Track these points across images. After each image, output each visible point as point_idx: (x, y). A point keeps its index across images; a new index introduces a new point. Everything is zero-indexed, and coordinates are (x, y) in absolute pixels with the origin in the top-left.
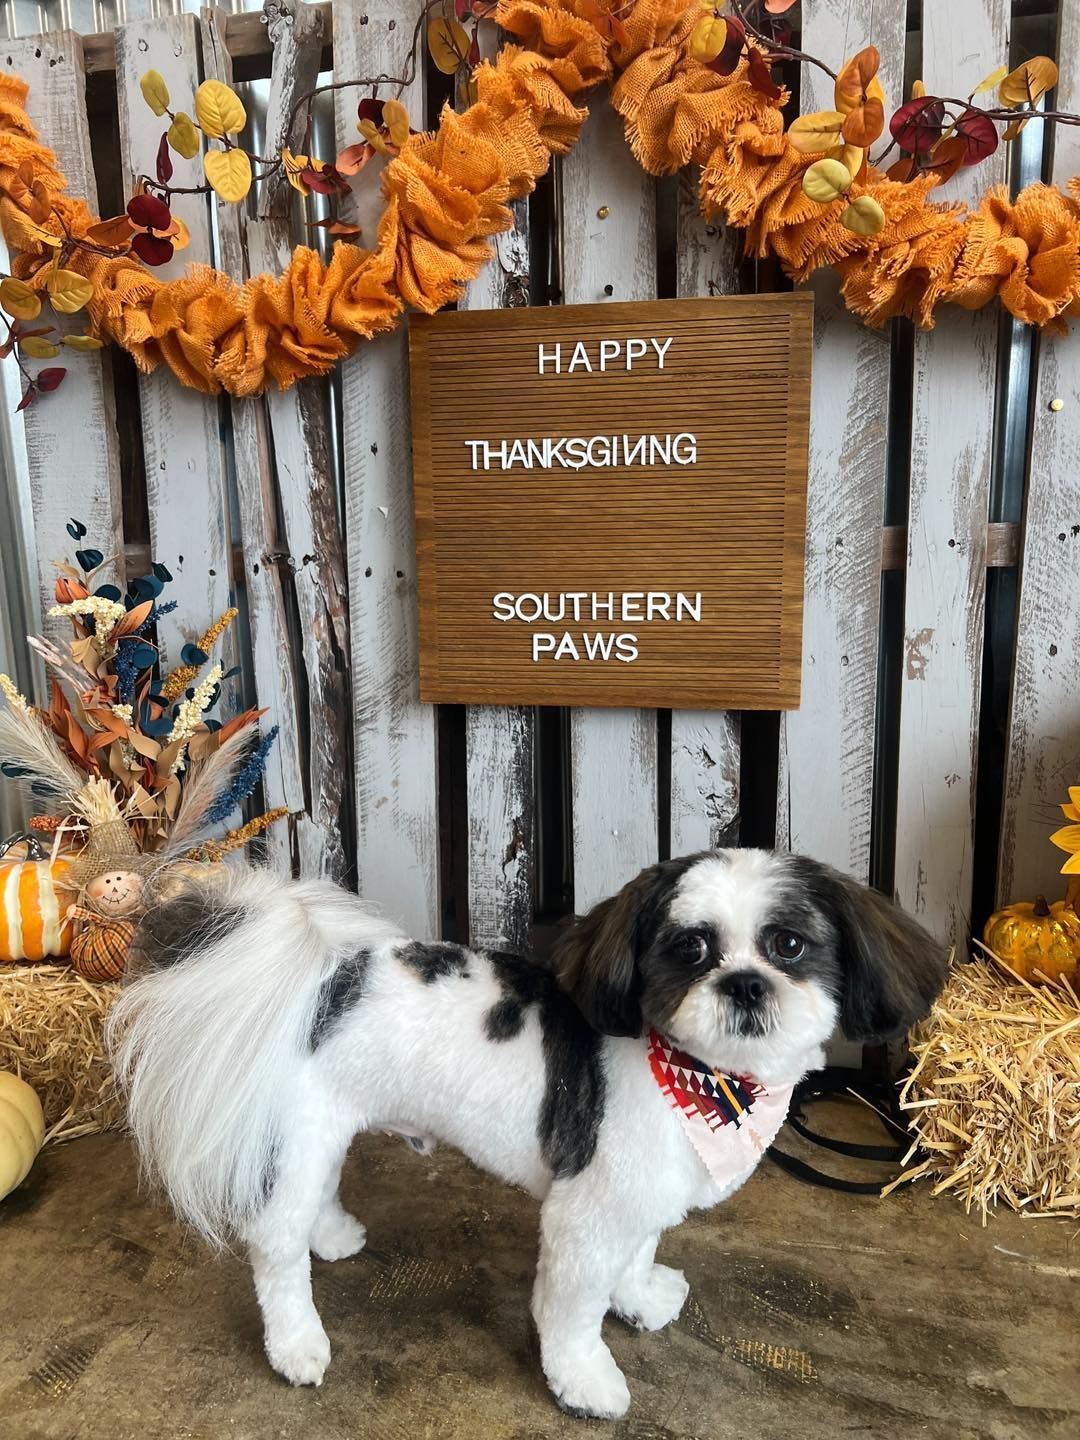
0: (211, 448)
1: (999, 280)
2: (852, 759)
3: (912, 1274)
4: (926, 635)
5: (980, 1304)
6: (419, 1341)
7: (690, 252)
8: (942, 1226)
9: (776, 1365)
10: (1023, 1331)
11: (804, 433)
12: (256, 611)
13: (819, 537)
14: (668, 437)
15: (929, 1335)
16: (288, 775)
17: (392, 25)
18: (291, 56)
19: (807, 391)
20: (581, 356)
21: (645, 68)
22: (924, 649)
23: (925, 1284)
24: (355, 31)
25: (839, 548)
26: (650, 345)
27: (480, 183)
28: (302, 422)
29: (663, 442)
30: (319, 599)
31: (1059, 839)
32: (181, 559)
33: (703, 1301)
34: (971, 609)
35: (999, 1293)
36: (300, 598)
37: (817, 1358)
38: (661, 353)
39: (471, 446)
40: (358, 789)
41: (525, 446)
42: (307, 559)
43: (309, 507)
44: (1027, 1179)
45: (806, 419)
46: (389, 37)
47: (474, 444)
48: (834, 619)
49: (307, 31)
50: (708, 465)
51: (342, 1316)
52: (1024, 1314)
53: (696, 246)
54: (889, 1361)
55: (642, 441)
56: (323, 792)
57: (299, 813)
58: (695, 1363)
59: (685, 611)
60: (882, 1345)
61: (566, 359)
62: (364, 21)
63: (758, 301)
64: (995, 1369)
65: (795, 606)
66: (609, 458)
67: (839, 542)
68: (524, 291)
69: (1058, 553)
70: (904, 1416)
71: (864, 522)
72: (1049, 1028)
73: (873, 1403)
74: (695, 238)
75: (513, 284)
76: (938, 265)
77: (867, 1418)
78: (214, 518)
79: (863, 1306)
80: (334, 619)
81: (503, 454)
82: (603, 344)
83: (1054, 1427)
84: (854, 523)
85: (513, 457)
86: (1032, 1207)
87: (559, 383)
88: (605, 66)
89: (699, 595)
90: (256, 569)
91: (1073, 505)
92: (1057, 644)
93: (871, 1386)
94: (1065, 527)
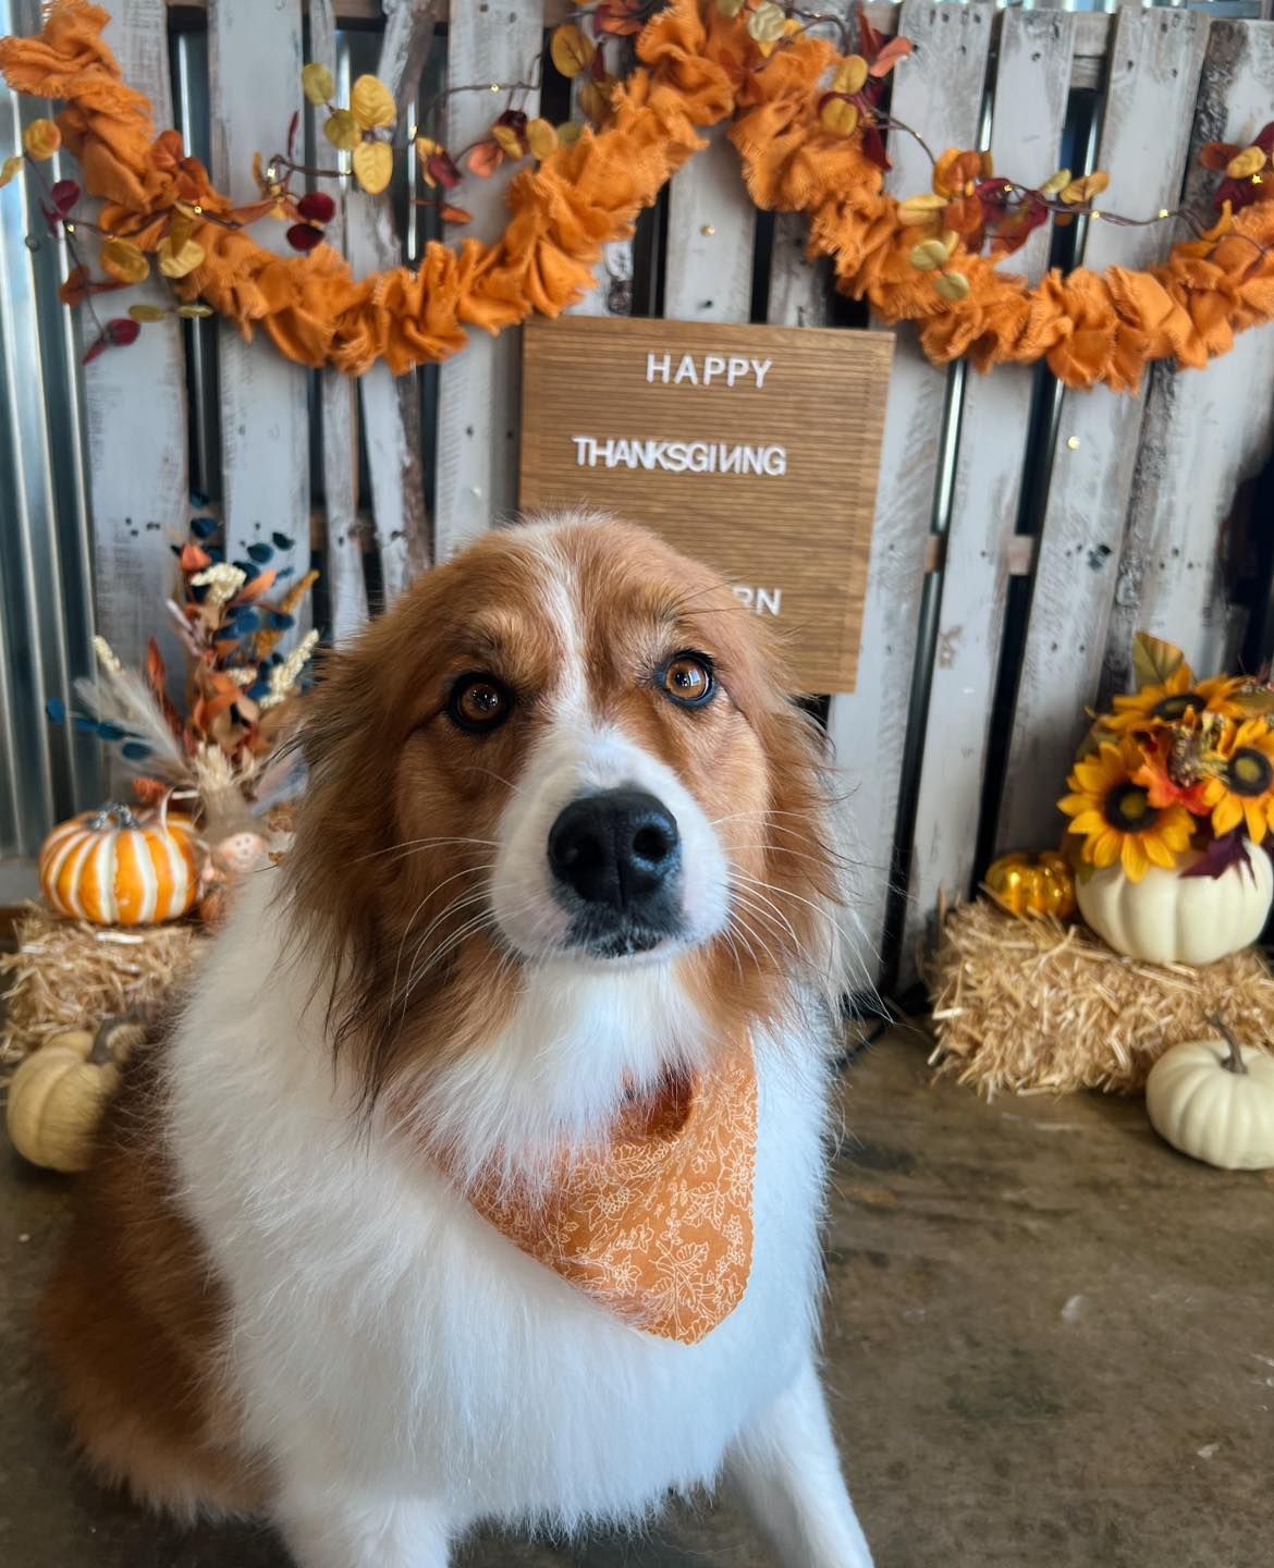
1: (1051, 349)
2: (887, 735)
3: (949, 1137)
4: (956, 632)
5: (1000, 1152)
7: (783, 278)
8: (964, 1104)
9: (871, 1200)
10: (1033, 1165)
11: (876, 456)
12: (339, 583)
13: (877, 544)
14: (760, 450)
15: (970, 1173)
17: (512, 18)
18: (406, 32)
19: (882, 419)
20: (688, 368)
21: (770, 119)
22: (954, 643)
24: (474, 17)
25: (891, 553)
26: (751, 365)
27: (612, 202)
28: (397, 399)
29: (756, 453)
30: (405, 574)
31: (1066, 805)
32: (258, 526)
34: (993, 612)
35: (1012, 1144)
36: (385, 570)
37: (898, 1194)
38: (761, 372)
39: (577, 444)
41: (630, 446)
42: (395, 534)
43: (401, 483)
44: (1022, 1065)
45: (878, 443)
46: (508, 30)
47: (581, 441)
48: (881, 614)
49: (423, 7)
50: (793, 477)
52: (1033, 1156)
53: (790, 272)
54: (947, 1191)
55: (738, 451)
59: (765, 606)
60: (937, 1182)
61: (674, 370)
62: (484, 8)
63: (847, 337)
64: (1020, 1190)
65: (858, 605)
66: (707, 464)
67: (892, 547)
68: (627, 295)
69: (1064, 566)
70: (965, 1222)
71: (913, 531)
72: (1046, 951)
73: (943, 1216)
74: (789, 266)
75: (617, 286)
76: (1007, 333)
77: (942, 1225)
78: (296, 486)
79: (920, 1161)
81: (608, 452)
82: (709, 360)
83: (1065, 1220)
84: (904, 532)
85: (618, 457)
86: (1025, 1086)
87: (666, 392)
88: (730, 106)
89: (777, 593)
90: (341, 541)
91: (1079, 528)
92: (1057, 642)
93: (940, 1207)
94: (1072, 546)
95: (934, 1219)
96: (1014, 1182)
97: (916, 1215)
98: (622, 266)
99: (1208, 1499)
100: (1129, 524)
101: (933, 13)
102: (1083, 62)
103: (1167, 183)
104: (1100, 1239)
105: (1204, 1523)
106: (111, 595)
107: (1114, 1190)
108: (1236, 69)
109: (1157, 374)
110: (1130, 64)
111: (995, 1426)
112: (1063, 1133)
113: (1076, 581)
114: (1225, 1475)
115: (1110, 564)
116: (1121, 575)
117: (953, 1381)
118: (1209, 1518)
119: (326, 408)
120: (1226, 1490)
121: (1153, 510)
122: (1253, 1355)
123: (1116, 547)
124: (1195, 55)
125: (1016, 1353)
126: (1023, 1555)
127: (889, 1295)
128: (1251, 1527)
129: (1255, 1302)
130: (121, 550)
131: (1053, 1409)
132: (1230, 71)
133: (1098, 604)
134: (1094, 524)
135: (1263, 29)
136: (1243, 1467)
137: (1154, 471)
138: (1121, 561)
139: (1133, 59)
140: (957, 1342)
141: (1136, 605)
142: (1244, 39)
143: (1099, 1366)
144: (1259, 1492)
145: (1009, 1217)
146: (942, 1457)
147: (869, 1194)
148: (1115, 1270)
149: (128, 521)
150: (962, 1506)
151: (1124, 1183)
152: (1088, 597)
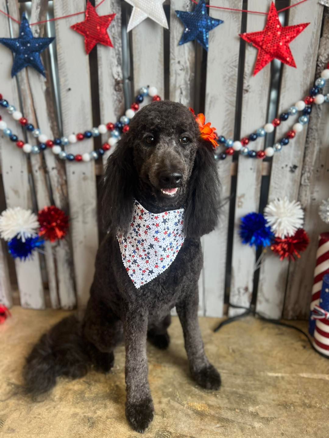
3: (235, 378)
4: (243, 196)
5: (253, 386)
6: (100, 410)
7: (174, 76)
8: (243, 362)
9: (199, 409)
10: (263, 394)
12: (37, 185)
15: (239, 397)
23: (239, 381)
30: (58, 182)
32: (11, 167)
33: (179, 391)
34: (256, 189)
35: (257, 382)
36: (52, 180)
42: (53, 168)
51: (78, 403)
52: (264, 389)
53: (176, 74)
54: (228, 406)
58: (177, 411)
60: (227, 401)
64: (256, 406)
68: (121, 85)
69: (281, 172)
70: (232, 422)
71: (226, 162)
73: (224, 419)
74: (176, 71)
75: (117, 83)
77: (223, 423)
78: (21, 155)
79: (222, 389)
80: (63, 187)
83: (271, 423)
84: (223, 162)
90: (36, 171)
91: (286, 159)
92: (280, 198)
94: (284, 165)
95: (221, 420)
96: (254, 401)
98: (119, 75)
100: (305, 156)
103: (315, 31)
104: (282, 434)
107: (292, 408)
112: (277, 377)
113: (286, 177)
115: (298, 171)
116: (302, 175)
121: (314, 151)
123: (300, 165)
133: (294, 185)
134: (292, 156)
137: (313, 137)
138: (302, 169)
141: (307, 185)
145: (249, 419)
151: (296, 404)
152: (291, 183)
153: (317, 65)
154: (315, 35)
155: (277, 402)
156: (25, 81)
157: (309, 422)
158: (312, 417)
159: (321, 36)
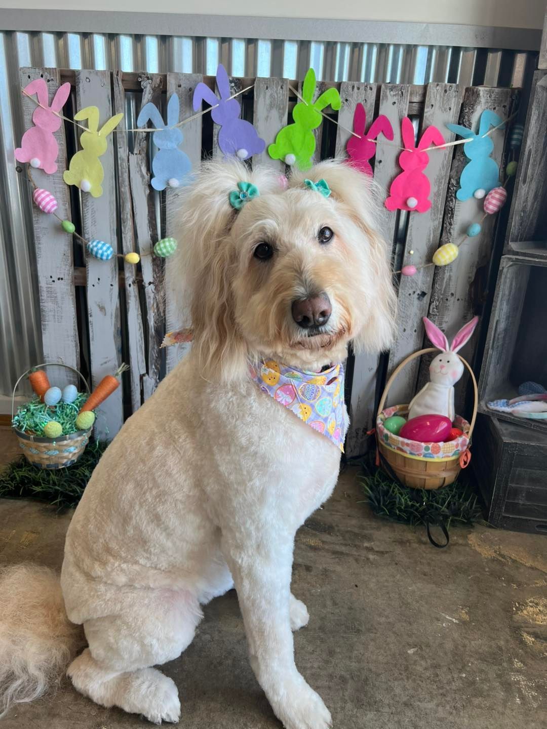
0: (113, 239)
9: (313, 545)
10: (379, 533)
12: (129, 301)
15: (354, 535)
16: (140, 360)
17: (191, 89)
18: (150, 95)
24: (176, 89)
28: (150, 233)
30: (155, 298)
32: (99, 279)
36: (147, 297)
37: (323, 542)
40: (167, 366)
42: (150, 283)
46: (189, 94)
49: (156, 86)
54: (343, 542)
56: (153, 367)
57: (144, 375)
60: (341, 538)
62: (180, 86)
64: (371, 542)
69: (408, 299)
70: (347, 555)
73: (339, 552)
77: (337, 555)
78: (113, 266)
79: (336, 528)
80: (159, 305)
83: (385, 555)
90: (130, 285)
91: (414, 285)
92: (406, 328)
93: (338, 548)
94: (411, 292)
95: (335, 553)
96: (369, 538)
97: (328, 551)
99: (407, 669)
100: (434, 283)
101: (353, 87)
102: (414, 104)
103: (447, 152)
104: (396, 564)
105: (402, 679)
106: (45, 304)
107: (408, 544)
108: (475, 107)
109: (445, 225)
110: (432, 105)
111: (333, 637)
113: (413, 304)
114: (416, 661)
115: (426, 299)
116: (431, 303)
117: (322, 619)
118: (405, 678)
119: (123, 236)
120: (414, 667)
121: (444, 278)
122: (441, 613)
123: (429, 292)
124: (458, 102)
125: (350, 608)
126: (329, 688)
127: (308, 583)
128: (420, 683)
129: (448, 592)
130: (49, 288)
131: (358, 631)
132: (472, 108)
133: (422, 314)
134: (420, 283)
135: (486, 91)
136: (423, 658)
138: (431, 297)
139: (433, 104)
140: (329, 603)
141: (436, 315)
142: (479, 94)
143: (380, 615)
144: (426, 669)
145: (364, 553)
146: (310, 648)
147: (312, 542)
148: (398, 577)
149: (51, 277)
150: (312, 667)
151: (412, 541)
152: (418, 311)
153: (449, 188)
154: (447, 157)
155: (392, 540)
156: (127, 183)
157: (424, 555)
158: (427, 552)
159: (454, 158)
